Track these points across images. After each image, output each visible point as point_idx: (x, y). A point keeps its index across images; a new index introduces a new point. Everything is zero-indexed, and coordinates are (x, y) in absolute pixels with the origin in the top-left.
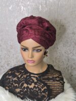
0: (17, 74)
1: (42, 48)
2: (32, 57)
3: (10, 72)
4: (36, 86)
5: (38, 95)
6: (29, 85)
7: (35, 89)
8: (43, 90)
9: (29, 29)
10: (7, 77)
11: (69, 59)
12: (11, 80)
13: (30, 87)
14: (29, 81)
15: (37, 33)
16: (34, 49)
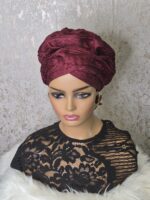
0: (46, 143)
1: (90, 89)
2: (74, 108)
3: (32, 141)
4: (85, 163)
5: (90, 180)
6: (70, 164)
7: (82, 170)
8: (97, 170)
9: (63, 55)
10: (28, 150)
11: (140, 107)
12: (35, 156)
13: (73, 166)
14: (71, 154)
15: (79, 62)
16: (75, 93)
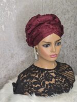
4: (57, 80)
6: (50, 82)
7: (57, 83)
8: (63, 81)
10: (25, 81)
